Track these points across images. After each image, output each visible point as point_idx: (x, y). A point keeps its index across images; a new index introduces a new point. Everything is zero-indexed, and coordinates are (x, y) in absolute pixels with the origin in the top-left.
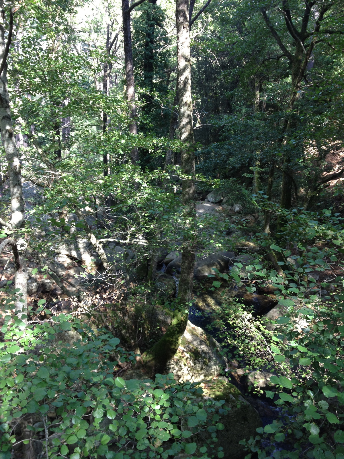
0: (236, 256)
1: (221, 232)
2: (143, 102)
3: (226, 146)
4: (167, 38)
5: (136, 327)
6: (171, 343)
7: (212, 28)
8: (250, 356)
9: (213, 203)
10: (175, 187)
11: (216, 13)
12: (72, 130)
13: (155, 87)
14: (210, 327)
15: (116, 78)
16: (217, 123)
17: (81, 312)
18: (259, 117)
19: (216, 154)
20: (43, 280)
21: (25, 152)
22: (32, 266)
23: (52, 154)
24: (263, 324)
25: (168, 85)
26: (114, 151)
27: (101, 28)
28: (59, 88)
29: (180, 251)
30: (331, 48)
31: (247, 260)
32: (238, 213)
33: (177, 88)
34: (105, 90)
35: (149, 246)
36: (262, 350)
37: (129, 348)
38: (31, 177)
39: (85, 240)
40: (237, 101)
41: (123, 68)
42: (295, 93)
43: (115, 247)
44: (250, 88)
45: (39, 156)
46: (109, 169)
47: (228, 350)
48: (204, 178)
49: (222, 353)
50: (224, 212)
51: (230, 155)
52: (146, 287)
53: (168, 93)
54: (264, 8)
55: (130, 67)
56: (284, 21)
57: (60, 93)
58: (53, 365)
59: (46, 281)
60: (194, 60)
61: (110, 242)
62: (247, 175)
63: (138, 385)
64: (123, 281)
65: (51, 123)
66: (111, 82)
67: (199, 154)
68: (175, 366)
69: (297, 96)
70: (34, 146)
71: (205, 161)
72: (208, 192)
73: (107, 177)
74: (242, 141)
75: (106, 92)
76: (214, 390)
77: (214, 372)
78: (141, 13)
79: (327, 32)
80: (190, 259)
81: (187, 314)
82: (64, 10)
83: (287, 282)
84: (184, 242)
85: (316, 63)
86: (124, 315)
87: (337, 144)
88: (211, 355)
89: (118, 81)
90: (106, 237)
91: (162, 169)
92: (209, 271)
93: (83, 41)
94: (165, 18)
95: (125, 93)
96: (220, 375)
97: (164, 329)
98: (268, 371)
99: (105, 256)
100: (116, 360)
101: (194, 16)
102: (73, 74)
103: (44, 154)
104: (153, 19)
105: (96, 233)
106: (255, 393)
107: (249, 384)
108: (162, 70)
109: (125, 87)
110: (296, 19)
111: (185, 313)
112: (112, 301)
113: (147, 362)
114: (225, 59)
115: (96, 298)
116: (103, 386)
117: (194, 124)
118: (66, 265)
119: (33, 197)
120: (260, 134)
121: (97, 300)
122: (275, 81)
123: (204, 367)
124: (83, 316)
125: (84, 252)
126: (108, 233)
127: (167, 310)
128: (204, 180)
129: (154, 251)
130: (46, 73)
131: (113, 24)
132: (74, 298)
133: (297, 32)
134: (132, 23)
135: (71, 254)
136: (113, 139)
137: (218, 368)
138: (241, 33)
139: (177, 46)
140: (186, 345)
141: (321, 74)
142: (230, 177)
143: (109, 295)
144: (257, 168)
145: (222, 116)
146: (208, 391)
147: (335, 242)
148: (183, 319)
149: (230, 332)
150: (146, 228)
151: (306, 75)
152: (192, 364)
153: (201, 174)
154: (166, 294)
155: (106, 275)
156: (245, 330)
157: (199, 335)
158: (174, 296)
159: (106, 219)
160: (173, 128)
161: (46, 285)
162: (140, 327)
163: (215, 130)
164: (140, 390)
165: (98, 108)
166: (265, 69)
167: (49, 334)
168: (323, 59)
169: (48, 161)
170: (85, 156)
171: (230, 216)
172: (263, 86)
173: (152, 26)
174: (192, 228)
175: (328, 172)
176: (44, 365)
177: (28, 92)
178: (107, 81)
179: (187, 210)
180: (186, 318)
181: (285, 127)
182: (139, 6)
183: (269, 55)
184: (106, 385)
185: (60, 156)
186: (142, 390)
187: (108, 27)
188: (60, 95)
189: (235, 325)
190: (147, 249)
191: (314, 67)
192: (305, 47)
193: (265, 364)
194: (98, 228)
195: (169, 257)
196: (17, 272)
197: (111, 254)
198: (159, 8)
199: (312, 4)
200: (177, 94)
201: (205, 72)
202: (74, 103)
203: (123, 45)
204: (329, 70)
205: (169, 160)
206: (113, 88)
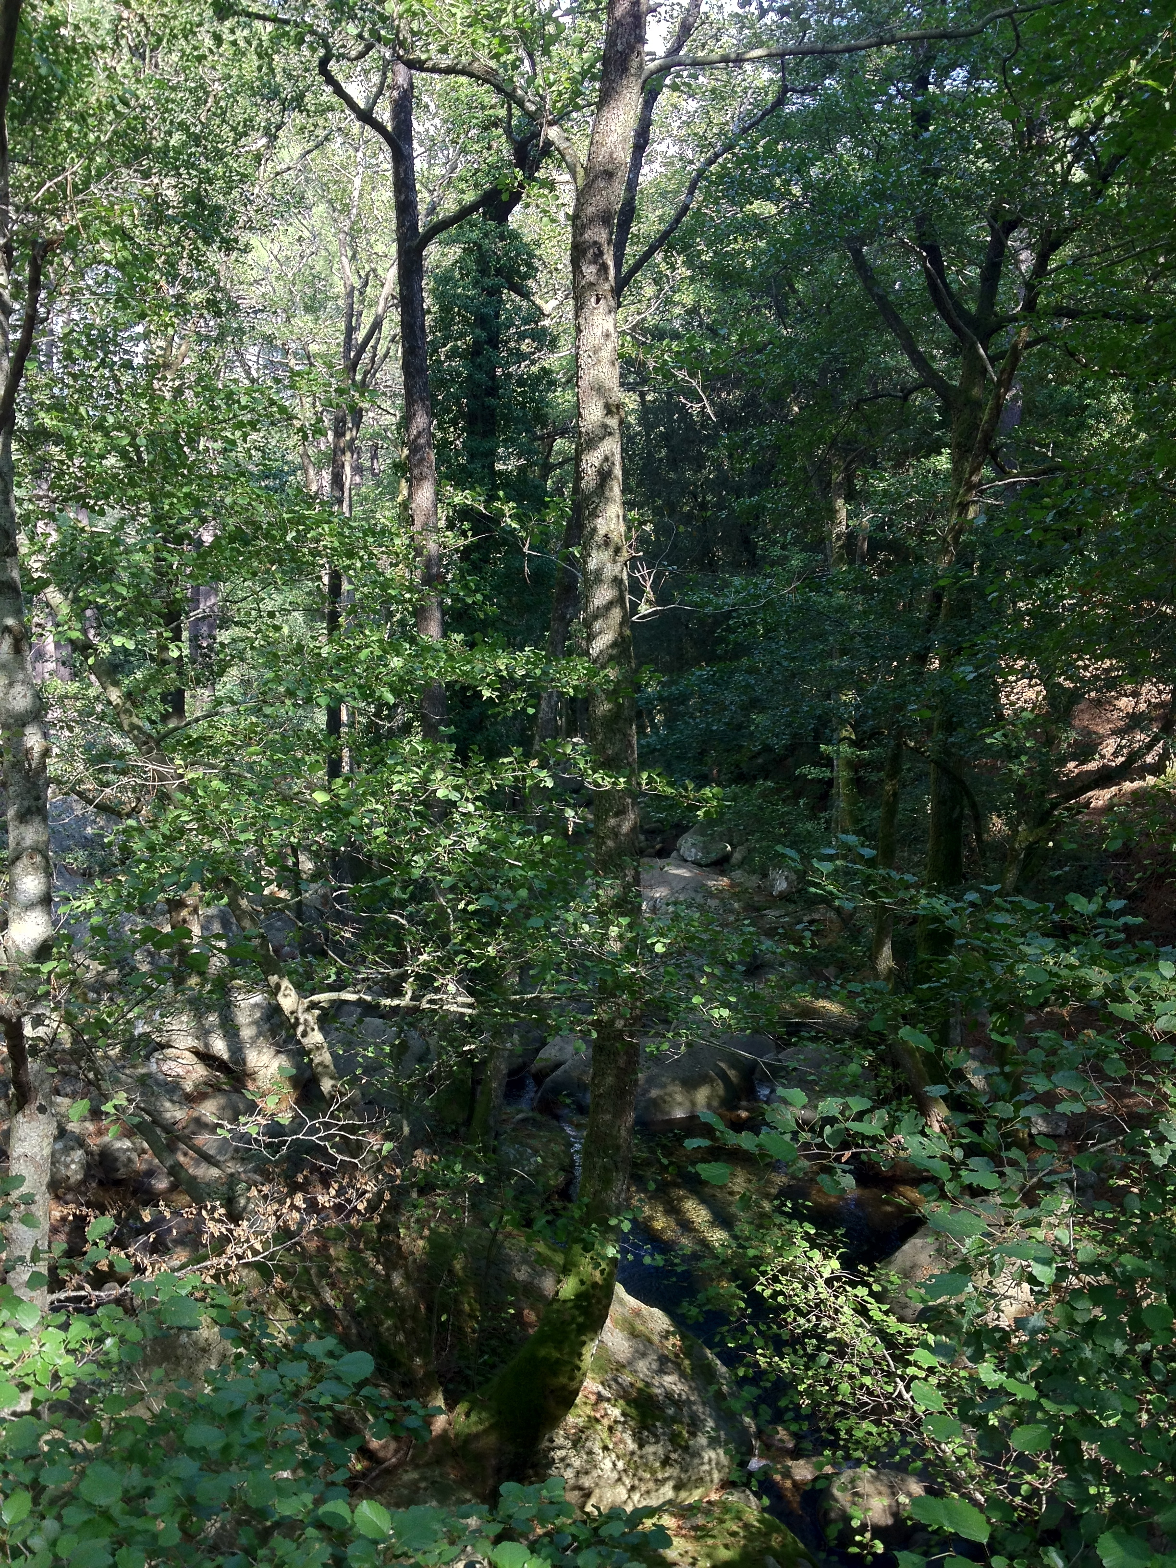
0: (779, 1049)
1: (729, 966)
2: (464, 534)
3: (738, 677)
4: (544, 329)
5: (429, 1309)
6: (554, 1367)
7: (688, 299)
8: (837, 1415)
9: (697, 864)
10: (570, 813)
11: (700, 253)
12: (225, 622)
13: (505, 486)
14: (694, 1311)
15: (374, 457)
16: (709, 603)
17: (239, 1257)
18: (846, 584)
19: (706, 702)
20: (107, 1139)
21: (62, 698)
22: (68, 1090)
23: (152, 702)
24: (879, 1298)
25: (545, 478)
26: (367, 693)
27: (328, 298)
28: (185, 490)
29: (585, 1034)
30: (1074, 364)
31: (818, 1066)
32: (785, 898)
33: (576, 490)
34: (337, 494)
35: (479, 1016)
36: (878, 1391)
37: (404, 1385)
38: (80, 781)
39: (257, 998)
40: (774, 531)
41: (399, 426)
42: (964, 507)
43: (360, 1021)
44: (815, 488)
45: (109, 711)
46: (346, 753)
47: (756, 1391)
48: (671, 784)
49: (736, 1405)
50: (736, 896)
51: (755, 704)
52: (470, 1162)
53: (546, 505)
54: (858, 238)
55: (421, 421)
56: (922, 280)
57: (187, 506)
58: (132, 1456)
59: (118, 1145)
60: (631, 401)
61: (345, 1002)
62: (812, 772)
63: (436, 1526)
64: (388, 1146)
65: (156, 602)
66: (358, 470)
67: (649, 701)
68: (572, 1453)
69: (971, 515)
70: (93, 678)
71: (669, 723)
72: (680, 829)
73: (339, 781)
74: (794, 659)
75: (340, 502)
76: (710, 1542)
77: (710, 1472)
78: (459, 251)
79: (1060, 312)
80: (621, 1063)
81: (613, 1260)
82: (207, 242)
83: (958, 1154)
84: (601, 1002)
85: (1029, 410)
86: (390, 1266)
87: (1107, 671)
88: (699, 1409)
89: (382, 465)
90: (331, 988)
91: (527, 756)
92: (687, 1104)
93: (269, 340)
94: (537, 270)
95: (405, 505)
96: (727, 1485)
97: (530, 1316)
98: (902, 1468)
99: (326, 1057)
100: (358, 1432)
101: (629, 262)
102: (233, 443)
103: (128, 705)
104: (498, 272)
105: (296, 971)
106: (854, 1550)
107: (833, 1515)
108: (527, 431)
109: (404, 484)
110: (958, 272)
111: (604, 1257)
112: (348, 1217)
113: (469, 1439)
114: (732, 397)
115: (293, 1207)
116: (311, 1532)
117: (634, 606)
118: (188, 1087)
119: (84, 848)
120: (852, 638)
121: (296, 1215)
122: (894, 467)
123: (674, 1456)
124: (244, 1272)
125: (254, 1041)
126: (338, 974)
127: (541, 1247)
128: (669, 790)
129: (496, 1035)
130: (141, 441)
131: (366, 284)
132: (214, 1209)
133: (964, 314)
134: (427, 283)
135: (207, 1045)
136: (364, 654)
137: (724, 1460)
138: (782, 314)
139: (577, 356)
140: (608, 1376)
141: (1047, 446)
142: (755, 778)
143: (338, 1196)
144: (845, 749)
145: (724, 580)
146: (690, 1547)
147: (1115, 1008)
148: (597, 1276)
149: (763, 1328)
150: (468, 953)
151: (998, 449)
152: (632, 1446)
153: (658, 771)
154: (540, 1188)
155: (327, 1126)
156: (818, 1318)
157: (656, 1339)
158: (565, 1194)
159: (331, 925)
160: (563, 617)
161: (116, 1159)
162: (444, 1309)
163: (701, 622)
164: (444, 1545)
165: (315, 553)
166: (863, 427)
167: (122, 1340)
168: (1051, 397)
169: (139, 728)
170: (268, 710)
171: (758, 910)
172: (858, 484)
173: (494, 292)
174: (629, 954)
175: (1082, 763)
176: (104, 1456)
177: (81, 501)
178: (343, 466)
179: (611, 893)
180: (610, 1274)
181: (933, 617)
182: (453, 230)
183: (875, 385)
184: (320, 1525)
185: (179, 710)
186: (452, 1543)
187: (350, 295)
188: (186, 512)
189: (780, 1299)
190: (472, 1027)
191: (1022, 422)
192: (993, 359)
193: (889, 1443)
194: (304, 954)
195: (549, 1053)
196: (20, 1116)
197: (349, 1045)
198: (515, 236)
199: (1011, 226)
200: (577, 508)
201: (665, 437)
202: (232, 539)
203: (398, 351)
204: (1071, 432)
205: (548, 721)
206: (364, 489)
